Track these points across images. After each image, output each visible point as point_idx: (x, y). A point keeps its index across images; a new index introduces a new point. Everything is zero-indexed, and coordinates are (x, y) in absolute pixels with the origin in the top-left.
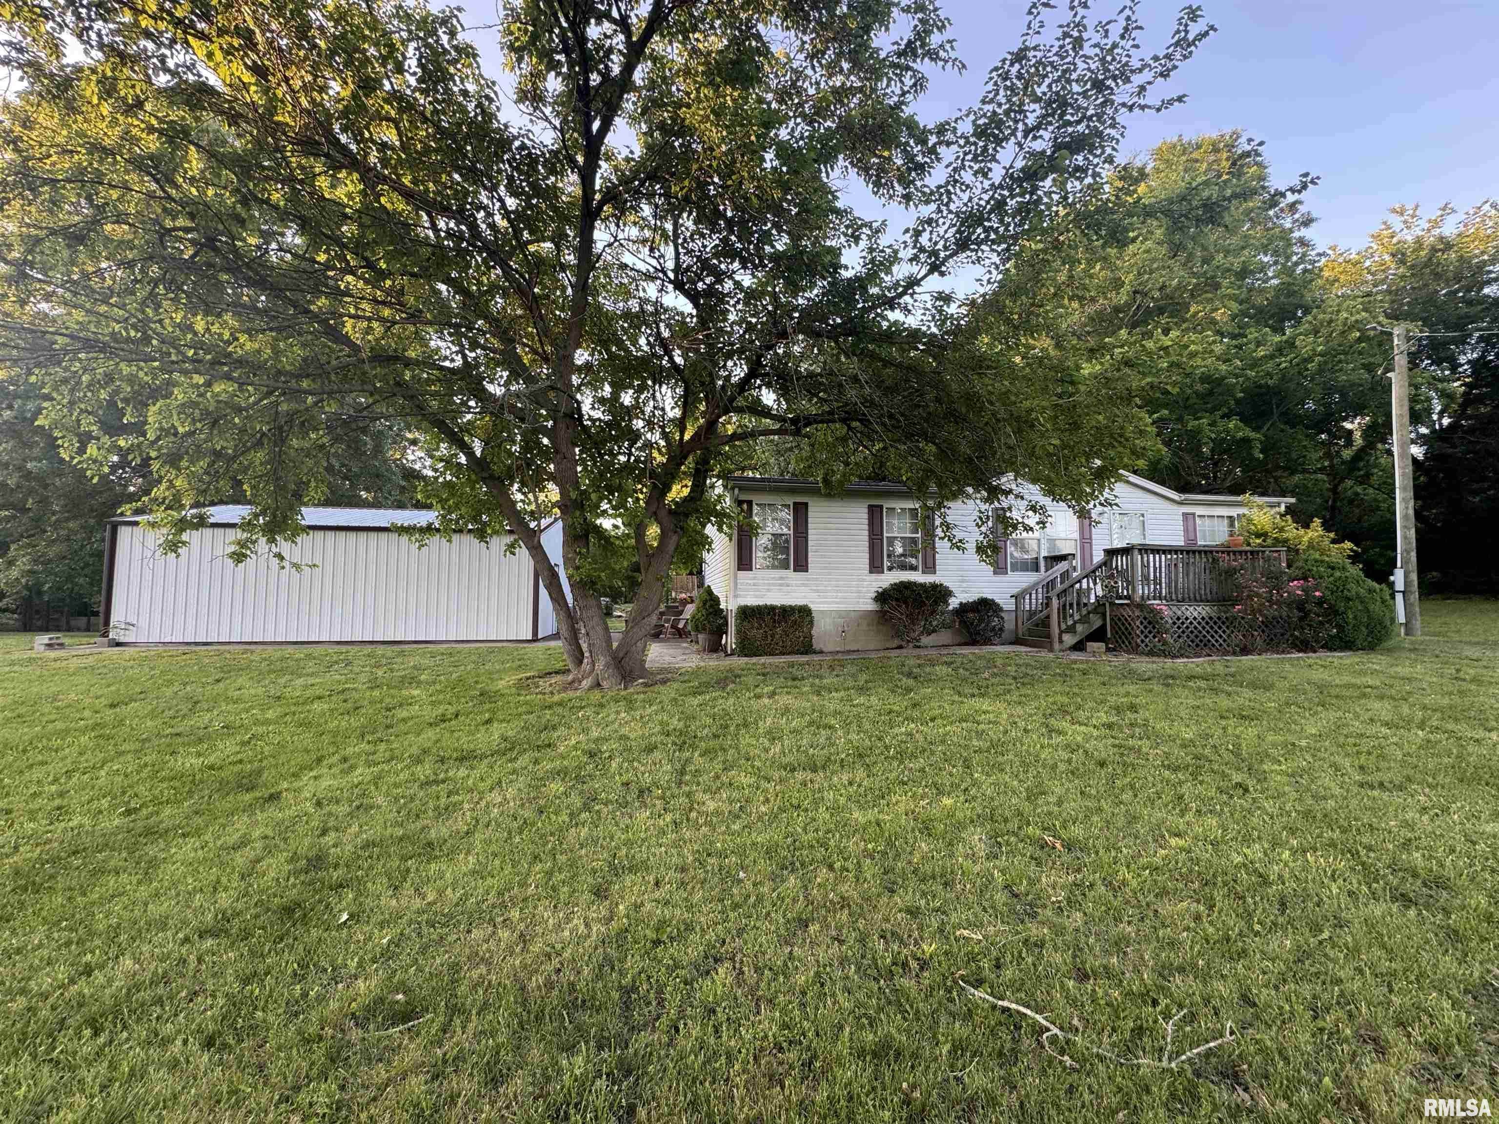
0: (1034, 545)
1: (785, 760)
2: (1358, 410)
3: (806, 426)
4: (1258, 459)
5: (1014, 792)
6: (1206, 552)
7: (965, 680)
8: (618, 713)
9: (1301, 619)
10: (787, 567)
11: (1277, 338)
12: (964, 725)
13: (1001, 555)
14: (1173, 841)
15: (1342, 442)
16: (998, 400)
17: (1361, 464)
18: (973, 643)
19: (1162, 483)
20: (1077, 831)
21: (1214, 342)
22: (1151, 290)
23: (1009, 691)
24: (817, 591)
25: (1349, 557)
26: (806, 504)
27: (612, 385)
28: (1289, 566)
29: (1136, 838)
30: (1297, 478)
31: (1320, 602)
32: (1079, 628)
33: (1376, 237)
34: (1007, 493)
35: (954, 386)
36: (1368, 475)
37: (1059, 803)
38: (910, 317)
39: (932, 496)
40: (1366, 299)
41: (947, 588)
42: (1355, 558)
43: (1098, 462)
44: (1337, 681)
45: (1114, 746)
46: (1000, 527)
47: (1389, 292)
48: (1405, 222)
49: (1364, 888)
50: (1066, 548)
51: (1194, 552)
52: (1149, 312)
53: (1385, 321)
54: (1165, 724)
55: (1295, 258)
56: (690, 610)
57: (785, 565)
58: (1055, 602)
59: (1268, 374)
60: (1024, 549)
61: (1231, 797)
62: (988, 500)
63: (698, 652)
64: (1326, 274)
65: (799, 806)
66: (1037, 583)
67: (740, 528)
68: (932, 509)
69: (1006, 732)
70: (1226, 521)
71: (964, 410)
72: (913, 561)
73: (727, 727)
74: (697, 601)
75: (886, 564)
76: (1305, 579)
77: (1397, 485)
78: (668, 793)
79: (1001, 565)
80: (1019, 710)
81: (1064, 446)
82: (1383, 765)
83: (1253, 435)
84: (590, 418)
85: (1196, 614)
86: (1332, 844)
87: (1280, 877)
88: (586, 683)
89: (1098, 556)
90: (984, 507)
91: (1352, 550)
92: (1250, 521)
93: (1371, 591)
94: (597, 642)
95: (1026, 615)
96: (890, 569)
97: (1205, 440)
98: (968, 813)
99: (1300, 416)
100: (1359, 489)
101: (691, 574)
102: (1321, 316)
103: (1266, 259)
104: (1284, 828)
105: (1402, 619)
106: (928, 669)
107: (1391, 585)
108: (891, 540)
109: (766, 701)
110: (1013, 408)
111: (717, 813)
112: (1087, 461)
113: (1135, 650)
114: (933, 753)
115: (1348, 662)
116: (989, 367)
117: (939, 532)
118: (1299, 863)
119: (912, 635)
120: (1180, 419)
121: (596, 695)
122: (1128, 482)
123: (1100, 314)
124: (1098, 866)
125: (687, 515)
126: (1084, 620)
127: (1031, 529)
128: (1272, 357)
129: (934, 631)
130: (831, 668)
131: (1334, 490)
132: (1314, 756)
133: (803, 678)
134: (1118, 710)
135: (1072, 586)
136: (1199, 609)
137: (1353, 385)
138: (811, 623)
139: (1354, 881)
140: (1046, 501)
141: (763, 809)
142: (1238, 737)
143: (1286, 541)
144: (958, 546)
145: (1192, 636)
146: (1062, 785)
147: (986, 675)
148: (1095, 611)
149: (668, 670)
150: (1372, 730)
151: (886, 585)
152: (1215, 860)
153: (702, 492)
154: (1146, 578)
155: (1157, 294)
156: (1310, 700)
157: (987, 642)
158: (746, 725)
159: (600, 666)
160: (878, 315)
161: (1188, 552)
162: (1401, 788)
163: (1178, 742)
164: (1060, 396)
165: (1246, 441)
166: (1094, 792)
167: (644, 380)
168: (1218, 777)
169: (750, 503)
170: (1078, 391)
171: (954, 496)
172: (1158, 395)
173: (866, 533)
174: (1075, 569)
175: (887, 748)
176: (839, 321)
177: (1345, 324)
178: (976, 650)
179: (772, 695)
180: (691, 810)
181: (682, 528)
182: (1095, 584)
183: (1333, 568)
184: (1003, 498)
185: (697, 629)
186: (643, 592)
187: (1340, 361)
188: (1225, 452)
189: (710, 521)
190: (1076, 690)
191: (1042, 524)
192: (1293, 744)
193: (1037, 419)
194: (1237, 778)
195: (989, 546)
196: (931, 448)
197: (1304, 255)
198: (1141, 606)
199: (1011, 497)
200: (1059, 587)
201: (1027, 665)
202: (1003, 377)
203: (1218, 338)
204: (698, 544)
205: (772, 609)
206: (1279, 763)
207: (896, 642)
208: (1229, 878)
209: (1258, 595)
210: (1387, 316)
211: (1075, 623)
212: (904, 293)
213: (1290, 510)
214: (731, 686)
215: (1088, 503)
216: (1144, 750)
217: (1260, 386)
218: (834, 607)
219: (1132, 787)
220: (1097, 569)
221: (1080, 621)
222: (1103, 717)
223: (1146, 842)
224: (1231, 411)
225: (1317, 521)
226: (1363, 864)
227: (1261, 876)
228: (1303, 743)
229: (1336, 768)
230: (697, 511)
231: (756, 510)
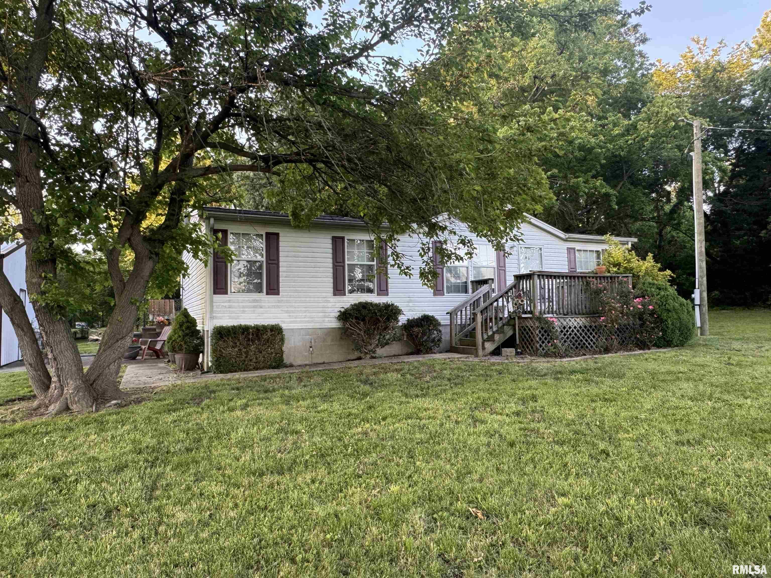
0: (463, 270)
1: (254, 466)
2: (674, 177)
3: (275, 164)
4: (614, 209)
5: (447, 474)
6: (583, 277)
7: (411, 383)
8: (88, 435)
9: (642, 326)
10: (261, 291)
11: (626, 122)
12: (409, 421)
13: (439, 279)
14: (561, 500)
15: (664, 200)
16: (434, 151)
17: (676, 216)
18: (417, 352)
19: (554, 225)
20: (493, 501)
21: (587, 121)
22: (545, 77)
23: (445, 390)
24: (287, 312)
25: (669, 281)
26: (277, 235)
27: (82, 112)
28: (634, 288)
29: (535, 500)
30: (638, 224)
31: (652, 313)
32: (497, 337)
33: (684, 57)
34: (443, 229)
35: (401, 138)
36: (679, 224)
37: (481, 480)
38: (365, 75)
39: (385, 230)
40: (679, 100)
41: (397, 307)
42: (672, 281)
43: (509, 206)
44: (663, 370)
45: (521, 429)
46: (439, 257)
47: (691, 96)
48: (700, 49)
49: (679, 518)
50: (487, 274)
51: (574, 277)
52: (544, 93)
53: (689, 116)
54: (555, 409)
55: (636, 65)
56: (167, 332)
57: (258, 289)
58: (479, 318)
59: (621, 148)
60: (457, 276)
61: (598, 461)
62: (429, 234)
63: (175, 371)
64: (655, 79)
65: (266, 508)
66: (466, 302)
67: (216, 255)
68: (385, 241)
69: (442, 425)
70: (595, 255)
71: (409, 158)
72: (371, 285)
73: (199, 440)
74: (173, 324)
75: (348, 288)
76: (643, 297)
77: (696, 231)
78: (137, 510)
79: (439, 288)
80: (452, 406)
81: (484, 192)
82: (690, 427)
83: (612, 191)
84: (58, 144)
85: (575, 324)
86: (661, 489)
87: (629, 518)
88: (53, 408)
89: (510, 281)
90: (426, 240)
91: (670, 276)
92: (610, 254)
93: (681, 305)
94: (66, 367)
95: (458, 328)
96: (351, 292)
97: (581, 194)
98: (411, 496)
99: (640, 180)
100: (674, 234)
101: (167, 297)
102: (652, 109)
103: (619, 64)
104: (631, 481)
105: (698, 324)
106: (382, 376)
107: (693, 300)
108: (352, 267)
109: (239, 413)
110: (446, 159)
111: (187, 523)
112: (502, 205)
113: (535, 353)
114: (384, 448)
115: (669, 355)
116: (427, 124)
117: (390, 260)
118: (640, 506)
119: (370, 348)
120: (565, 177)
121: (66, 419)
122: (530, 223)
123: (511, 90)
124: (508, 527)
125: (162, 242)
126: (500, 331)
127: (462, 259)
128: (623, 135)
129: (387, 344)
130: (300, 380)
131: (660, 234)
132: (649, 425)
133: (274, 390)
134: (524, 401)
135: (492, 304)
136: (578, 320)
137: (670, 160)
138: (282, 340)
139: (673, 514)
140: (472, 236)
141: (232, 514)
142: (602, 415)
143: (632, 269)
144: (406, 272)
145: (573, 341)
146: (483, 464)
147: (428, 378)
148: (508, 324)
149: (143, 390)
150: (682, 403)
151: (347, 305)
152: (588, 512)
153: (178, 221)
154: (543, 297)
155: (550, 81)
156: (646, 384)
157: (429, 351)
158: (218, 437)
159: (69, 390)
160: (338, 71)
161: (570, 277)
162: (699, 443)
163: (564, 422)
164: (482, 152)
165: (607, 196)
166: (506, 468)
167: (117, 111)
168: (590, 447)
169: (225, 232)
170: (494, 148)
171: (403, 231)
172: (550, 155)
173: (331, 261)
174: (493, 290)
175: (346, 447)
176: (304, 72)
177: (666, 116)
178: (420, 358)
179: (245, 407)
180: (160, 524)
181: (157, 254)
182: (508, 302)
183: (660, 289)
184: (440, 233)
185: (174, 350)
186: (117, 316)
187: (663, 142)
188: (594, 203)
189: (185, 248)
190: (494, 387)
191: (470, 254)
192: (637, 418)
193: (464, 169)
194: (602, 446)
195: (430, 272)
196: (383, 190)
197: (642, 64)
198: (539, 319)
199: (446, 232)
200: (482, 305)
201: (459, 368)
202: (439, 134)
203: (589, 118)
204: (173, 269)
205: (245, 329)
206: (628, 432)
207: (357, 354)
208: (596, 524)
209: (615, 308)
210: (690, 113)
211: (494, 333)
212: (360, 55)
213: (634, 247)
214: (206, 401)
215: (502, 238)
216: (541, 431)
217: (616, 156)
218: (304, 326)
219: (533, 460)
220: (509, 290)
221: (497, 332)
222: (513, 407)
223: (542, 504)
224: (598, 173)
225: (650, 255)
226: (678, 501)
227: (617, 519)
228: (643, 417)
229: (662, 432)
230: (173, 238)
231: (231, 238)
